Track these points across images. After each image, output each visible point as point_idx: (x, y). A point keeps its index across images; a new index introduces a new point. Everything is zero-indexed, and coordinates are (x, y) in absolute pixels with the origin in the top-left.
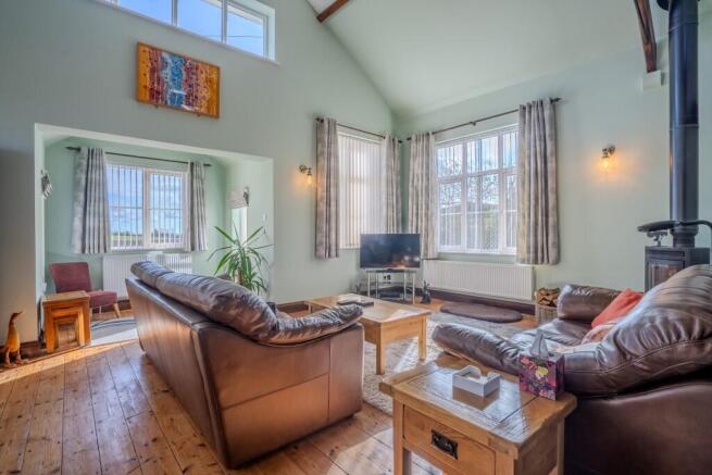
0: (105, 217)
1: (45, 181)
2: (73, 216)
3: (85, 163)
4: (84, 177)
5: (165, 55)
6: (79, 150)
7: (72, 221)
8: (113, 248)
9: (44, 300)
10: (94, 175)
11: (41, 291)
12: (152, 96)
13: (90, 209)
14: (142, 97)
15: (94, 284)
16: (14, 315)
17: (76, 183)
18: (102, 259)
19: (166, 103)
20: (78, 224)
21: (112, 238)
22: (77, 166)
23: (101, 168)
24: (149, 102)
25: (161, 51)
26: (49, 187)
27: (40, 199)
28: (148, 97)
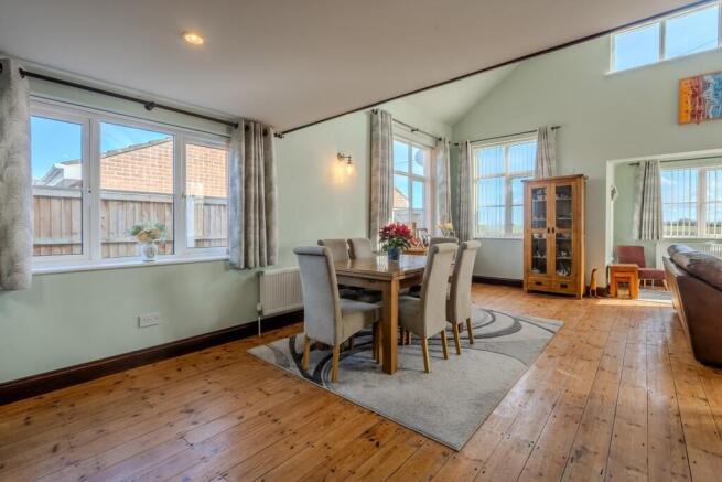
0: (658, 213)
1: (613, 192)
2: (633, 212)
3: (643, 173)
4: (641, 184)
5: (706, 78)
6: (638, 164)
7: (632, 216)
8: (665, 236)
9: (612, 265)
10: (650, 181)
11: (609, 260)
12: (693, 116)
13: (646, 206)
14: (684, 120)
15: (647, 263)
16: (594, 271)
17: (636, 189)
18: (655, 245)
19: (708, 117)
20: (636, 218)
21: (665, 228)
22: (637, 177)
23: (656, 175)
24: (691, 121)
25: (702, 76)
26: (616, 196)
27: (610, 205)
28: (689, 118)
